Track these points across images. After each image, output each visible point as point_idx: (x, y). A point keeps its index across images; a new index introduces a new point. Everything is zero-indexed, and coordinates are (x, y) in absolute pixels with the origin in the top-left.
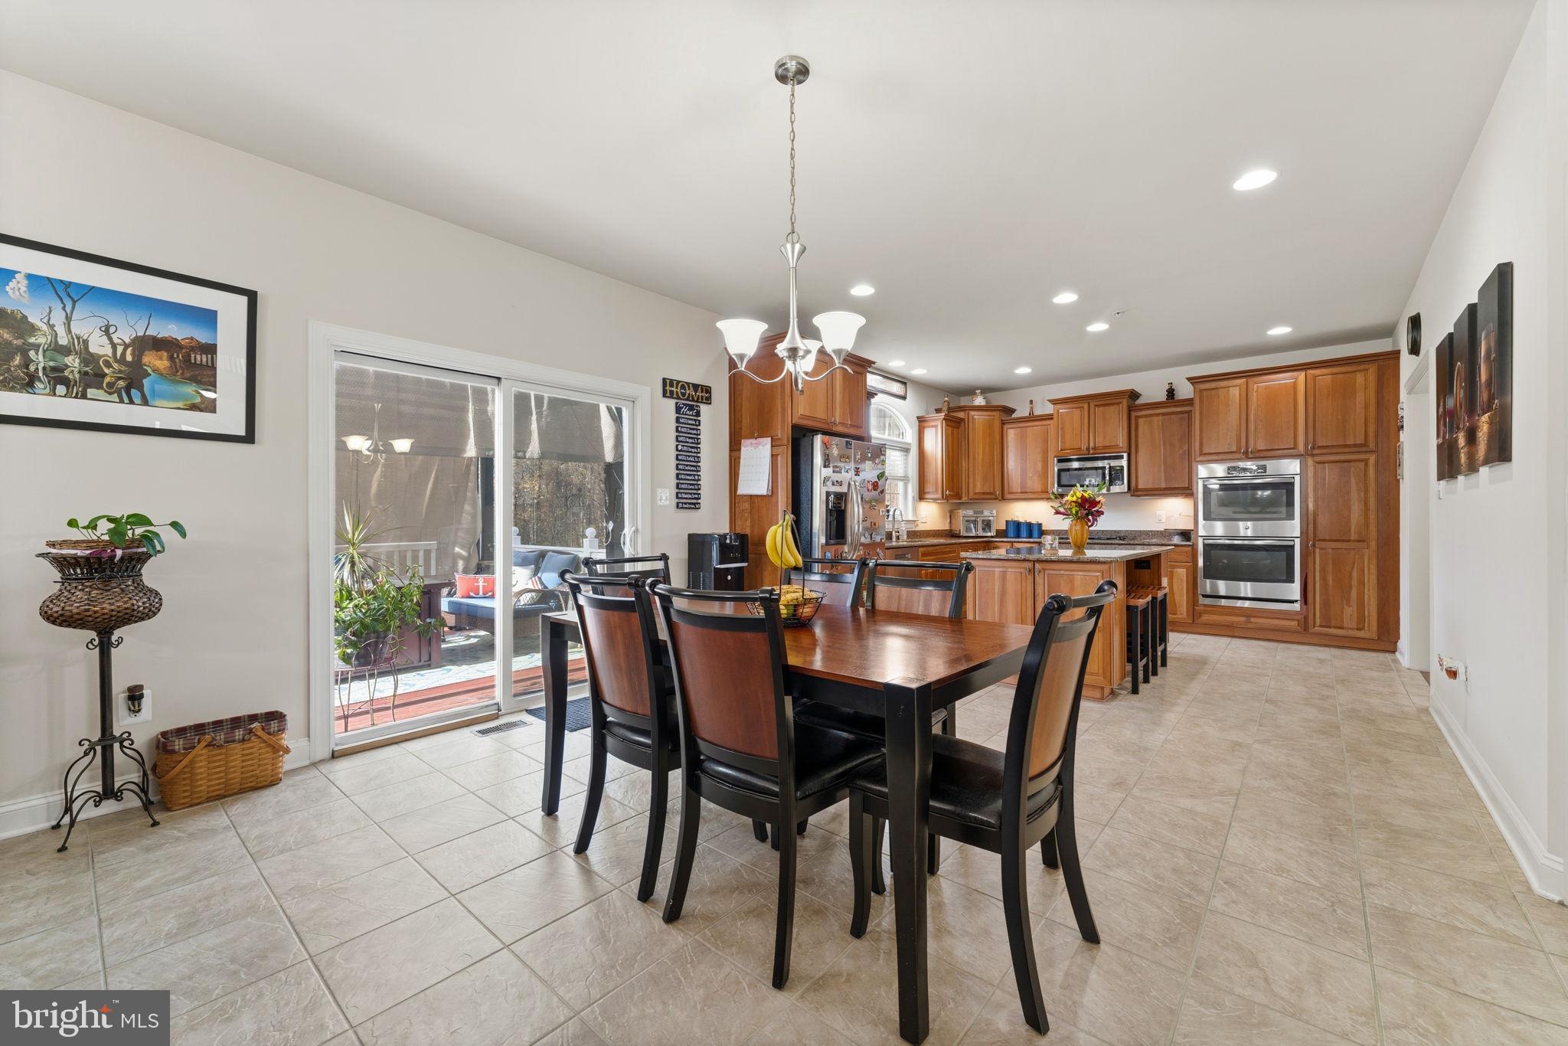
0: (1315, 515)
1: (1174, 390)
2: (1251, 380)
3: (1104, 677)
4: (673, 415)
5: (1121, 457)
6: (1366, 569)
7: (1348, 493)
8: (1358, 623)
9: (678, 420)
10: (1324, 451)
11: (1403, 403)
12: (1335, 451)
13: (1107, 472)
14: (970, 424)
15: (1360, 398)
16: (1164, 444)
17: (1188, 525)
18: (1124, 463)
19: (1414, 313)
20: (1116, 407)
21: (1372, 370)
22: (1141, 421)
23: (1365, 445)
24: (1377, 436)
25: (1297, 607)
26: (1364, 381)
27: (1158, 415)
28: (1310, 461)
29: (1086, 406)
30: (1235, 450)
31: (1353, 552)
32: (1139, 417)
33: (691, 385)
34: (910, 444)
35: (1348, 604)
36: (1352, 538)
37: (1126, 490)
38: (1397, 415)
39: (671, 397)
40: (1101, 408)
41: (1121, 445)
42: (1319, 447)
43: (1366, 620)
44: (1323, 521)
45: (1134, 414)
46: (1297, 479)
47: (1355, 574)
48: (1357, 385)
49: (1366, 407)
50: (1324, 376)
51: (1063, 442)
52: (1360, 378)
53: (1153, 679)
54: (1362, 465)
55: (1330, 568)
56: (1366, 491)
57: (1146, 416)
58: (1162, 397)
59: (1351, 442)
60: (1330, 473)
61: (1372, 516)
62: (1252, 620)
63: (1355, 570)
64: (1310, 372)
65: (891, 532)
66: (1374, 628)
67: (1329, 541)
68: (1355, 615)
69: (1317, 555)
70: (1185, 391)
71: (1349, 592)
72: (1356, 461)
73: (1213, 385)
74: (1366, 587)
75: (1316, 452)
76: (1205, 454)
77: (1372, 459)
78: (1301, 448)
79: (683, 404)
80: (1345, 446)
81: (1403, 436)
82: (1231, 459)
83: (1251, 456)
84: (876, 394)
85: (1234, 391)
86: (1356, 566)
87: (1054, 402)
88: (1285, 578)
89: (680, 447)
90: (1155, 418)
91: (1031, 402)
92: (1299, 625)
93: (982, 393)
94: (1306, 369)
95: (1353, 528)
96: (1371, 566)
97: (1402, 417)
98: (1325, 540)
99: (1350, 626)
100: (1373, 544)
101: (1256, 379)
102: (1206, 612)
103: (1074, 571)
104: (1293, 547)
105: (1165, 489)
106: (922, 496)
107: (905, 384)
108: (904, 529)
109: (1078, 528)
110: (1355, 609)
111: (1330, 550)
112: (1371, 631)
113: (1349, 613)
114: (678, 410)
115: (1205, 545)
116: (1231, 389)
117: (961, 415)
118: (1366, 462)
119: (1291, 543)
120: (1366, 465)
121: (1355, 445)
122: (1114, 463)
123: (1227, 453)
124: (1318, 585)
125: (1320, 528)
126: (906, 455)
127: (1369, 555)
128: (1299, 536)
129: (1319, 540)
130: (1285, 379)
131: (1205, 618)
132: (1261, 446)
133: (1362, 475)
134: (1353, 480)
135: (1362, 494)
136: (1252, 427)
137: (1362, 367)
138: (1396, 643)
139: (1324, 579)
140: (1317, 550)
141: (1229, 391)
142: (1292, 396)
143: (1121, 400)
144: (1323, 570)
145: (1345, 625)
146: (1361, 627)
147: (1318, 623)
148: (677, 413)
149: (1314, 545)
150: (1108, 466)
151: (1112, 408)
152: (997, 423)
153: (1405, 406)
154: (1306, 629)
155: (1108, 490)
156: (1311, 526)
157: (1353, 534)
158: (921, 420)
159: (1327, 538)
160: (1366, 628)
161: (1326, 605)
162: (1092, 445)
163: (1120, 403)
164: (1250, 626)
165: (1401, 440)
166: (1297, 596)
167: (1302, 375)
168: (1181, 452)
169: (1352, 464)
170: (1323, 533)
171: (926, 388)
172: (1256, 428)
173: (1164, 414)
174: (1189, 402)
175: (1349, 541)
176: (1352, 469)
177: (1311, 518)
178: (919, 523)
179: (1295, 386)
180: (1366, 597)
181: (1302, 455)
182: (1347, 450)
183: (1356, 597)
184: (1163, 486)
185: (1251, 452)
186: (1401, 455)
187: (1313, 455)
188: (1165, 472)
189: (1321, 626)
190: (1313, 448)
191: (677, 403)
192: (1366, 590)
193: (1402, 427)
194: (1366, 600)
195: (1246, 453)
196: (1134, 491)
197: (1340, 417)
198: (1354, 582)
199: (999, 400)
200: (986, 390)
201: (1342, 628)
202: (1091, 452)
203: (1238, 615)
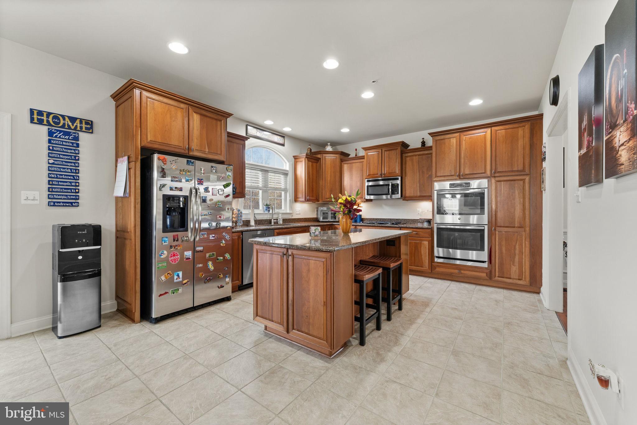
0: (496, 212)
1: (425, 142)
2: (462, 134)
3: (327, 342)
4: (46, 138)
5: (398, 179)
6: (524, 244)
7: (514, 199)
8: (519, 276)
9: (50, 141)
10: (501, 174)
11: (545, 143)
12: (506, 174)
13: (390, 187)
14: (324, 161)
15: (520, 143)
16: (419, 172)
17: (430, 217)
18: (399, 182)
19: (554, 76)
20: (395, 151)
21: (527, 126)
22: (408, 159)
23: (523, 170)
24: (530, 165)
25: (485, 265)
26: (523, 132)
27: (416, 155)
28: (493, 181)
29: (380, 151)
30: (453, 174)
31: (516, 234)
32: (407, 157)
33: (66, 118)
34: (288, 171)
35: (513, 265)
36: (516, 226)
37: (400, 197)
38: (542, 152)
39: (40, 122)
40: (388, 152)
41: (397, 172)
42: (498, 172)
43: (524, 273)
44: (500, 215)
45: (404, 155)
46: (486, 190)
47: (517, 247)
48: (519, 135)
49: (524, 149)
50: (501, 131)
51: (369, 171)
52: (520, 132)
53: (385, 326)
54: (521, 182)
55: (504, 243)
56: (524, 198)
57: (410, 156)
58: (419, 145)
59: (515, 169)
60: (504, 188)
61: (527, 213)
62: (462, 272)
63: (518, 244)
64: (493, 128)
65: (271, 220)
66: (528, 279)
67: (503, 227)
68: (517, 271)
69: (497, 235)
70: (430, 142)
71: (514, 257)
72: (518, 180)
73: (442, 137)
74: (524, 254)
75: (497, 175)
76: (438, 176)
77: (527, 178)
78: (488, 173)
79: (55, 130)
80: (512, 171)
81: (545, 164)
82: (451, 180)
83: (462, 178)
84: (249, 138)
85: (453, 140)
86: (518, 242)
87: (366, 149)
88: (479, 248)
89: (51, 161)
90: (414, 157)
91: (356, 150)
92: (487, 276)
93: (331, 145)
94: (491, 127)
95: (516, 220)
96: (526, 242)
97: (545, 152)
98: (501, 227)
99: (515, 278)
100: (528, 229)
101: (465, 133)
102: (438, 266)
103: (310, 256)
104: (483, 230)
105: (420, 196)
106: (296, 200)
107: (284, 137)
108: (280, 218)
109: (344, 220)
110: (517, 267)
111: (504, 232)
112: (526, 281)
113: (514, 270)
114: (50, 134)
115: (438, 229)
116: (451, 139)
117: (319, 156)
118: (524, 180)
119: (483, 228)
120: (524, 182)
121: (518, 171)
122: (395, 182)
123: (449, 176)
124: (497, 252)
125: (499, 220)
126: (286, 177)
127: (525, 236)
128: (487, 224)
129: (498, 227)
130: (480, 133)
131: (438, 269)
132: (467, 172)
133: (522, 188)
134: (517, 192)
135: (522, 200)
136: (462, 161)
137: (521, 125)
138: (540, 288)
139: (500, 249)
140: (497, 232)
141: (450, 140)
142: (484, 143)
143: (397, 148)
144: (500, 244)
145: (512, 277)
146: (520, 278)
147: (497, 274)
148: (49, 136)
149: (495, 230)
150: (390, 184)
151: (393, 152)
152: (338, 161)
153: (547, 146)
154: (490, 278)
155: (391, 197)
156: (494, 218)
157: (516, 223)
158: (295, 158)
159: (503, 225)
160: (523, 279)
161: (501, 264)
162: (383, 172)
163: (397, 149)
164: (460, 275)
165: (544, 166)
166: (486, 258)
167: (489, 130)
168: (427, 176)
169: (516, 182)
170: (500, 222)
171: (296, 139)
172: (464, 162)
173: (419, 155)
174: (430, 148)
175: (514, 227)
176: (516, 185)
177: (494, 213)
178: (294, 214)
179: (485, 137)
180: (524, 260)
181: (489, 177)
182: (513, 174)
183: (518, 260)
184: (418, 194)
185: (462, 175)
186: (544, 176)
187: (495, 177)
188: (420, 187)
189: (499, 277)
190: (495, 173)
191: (49, 129)
192: (524, 256)
193: (545, 158)
194: (523, 262)
195: (459, 176)
196: (404, 197)
197: (509, 154)
198: (517, 252)
199: (340, 148)
200: (333, 144)
201: (510, 278)
202: (383, 176)
203: (454, 269)
